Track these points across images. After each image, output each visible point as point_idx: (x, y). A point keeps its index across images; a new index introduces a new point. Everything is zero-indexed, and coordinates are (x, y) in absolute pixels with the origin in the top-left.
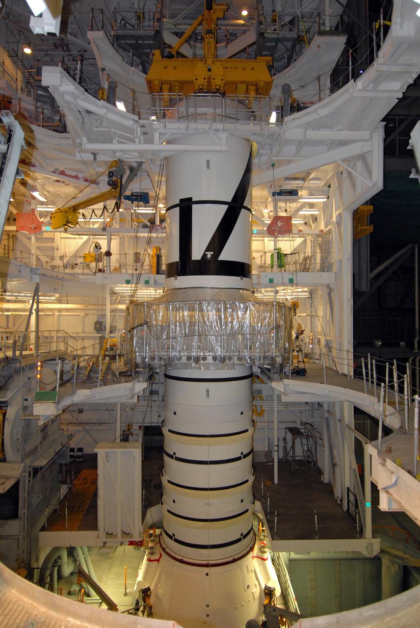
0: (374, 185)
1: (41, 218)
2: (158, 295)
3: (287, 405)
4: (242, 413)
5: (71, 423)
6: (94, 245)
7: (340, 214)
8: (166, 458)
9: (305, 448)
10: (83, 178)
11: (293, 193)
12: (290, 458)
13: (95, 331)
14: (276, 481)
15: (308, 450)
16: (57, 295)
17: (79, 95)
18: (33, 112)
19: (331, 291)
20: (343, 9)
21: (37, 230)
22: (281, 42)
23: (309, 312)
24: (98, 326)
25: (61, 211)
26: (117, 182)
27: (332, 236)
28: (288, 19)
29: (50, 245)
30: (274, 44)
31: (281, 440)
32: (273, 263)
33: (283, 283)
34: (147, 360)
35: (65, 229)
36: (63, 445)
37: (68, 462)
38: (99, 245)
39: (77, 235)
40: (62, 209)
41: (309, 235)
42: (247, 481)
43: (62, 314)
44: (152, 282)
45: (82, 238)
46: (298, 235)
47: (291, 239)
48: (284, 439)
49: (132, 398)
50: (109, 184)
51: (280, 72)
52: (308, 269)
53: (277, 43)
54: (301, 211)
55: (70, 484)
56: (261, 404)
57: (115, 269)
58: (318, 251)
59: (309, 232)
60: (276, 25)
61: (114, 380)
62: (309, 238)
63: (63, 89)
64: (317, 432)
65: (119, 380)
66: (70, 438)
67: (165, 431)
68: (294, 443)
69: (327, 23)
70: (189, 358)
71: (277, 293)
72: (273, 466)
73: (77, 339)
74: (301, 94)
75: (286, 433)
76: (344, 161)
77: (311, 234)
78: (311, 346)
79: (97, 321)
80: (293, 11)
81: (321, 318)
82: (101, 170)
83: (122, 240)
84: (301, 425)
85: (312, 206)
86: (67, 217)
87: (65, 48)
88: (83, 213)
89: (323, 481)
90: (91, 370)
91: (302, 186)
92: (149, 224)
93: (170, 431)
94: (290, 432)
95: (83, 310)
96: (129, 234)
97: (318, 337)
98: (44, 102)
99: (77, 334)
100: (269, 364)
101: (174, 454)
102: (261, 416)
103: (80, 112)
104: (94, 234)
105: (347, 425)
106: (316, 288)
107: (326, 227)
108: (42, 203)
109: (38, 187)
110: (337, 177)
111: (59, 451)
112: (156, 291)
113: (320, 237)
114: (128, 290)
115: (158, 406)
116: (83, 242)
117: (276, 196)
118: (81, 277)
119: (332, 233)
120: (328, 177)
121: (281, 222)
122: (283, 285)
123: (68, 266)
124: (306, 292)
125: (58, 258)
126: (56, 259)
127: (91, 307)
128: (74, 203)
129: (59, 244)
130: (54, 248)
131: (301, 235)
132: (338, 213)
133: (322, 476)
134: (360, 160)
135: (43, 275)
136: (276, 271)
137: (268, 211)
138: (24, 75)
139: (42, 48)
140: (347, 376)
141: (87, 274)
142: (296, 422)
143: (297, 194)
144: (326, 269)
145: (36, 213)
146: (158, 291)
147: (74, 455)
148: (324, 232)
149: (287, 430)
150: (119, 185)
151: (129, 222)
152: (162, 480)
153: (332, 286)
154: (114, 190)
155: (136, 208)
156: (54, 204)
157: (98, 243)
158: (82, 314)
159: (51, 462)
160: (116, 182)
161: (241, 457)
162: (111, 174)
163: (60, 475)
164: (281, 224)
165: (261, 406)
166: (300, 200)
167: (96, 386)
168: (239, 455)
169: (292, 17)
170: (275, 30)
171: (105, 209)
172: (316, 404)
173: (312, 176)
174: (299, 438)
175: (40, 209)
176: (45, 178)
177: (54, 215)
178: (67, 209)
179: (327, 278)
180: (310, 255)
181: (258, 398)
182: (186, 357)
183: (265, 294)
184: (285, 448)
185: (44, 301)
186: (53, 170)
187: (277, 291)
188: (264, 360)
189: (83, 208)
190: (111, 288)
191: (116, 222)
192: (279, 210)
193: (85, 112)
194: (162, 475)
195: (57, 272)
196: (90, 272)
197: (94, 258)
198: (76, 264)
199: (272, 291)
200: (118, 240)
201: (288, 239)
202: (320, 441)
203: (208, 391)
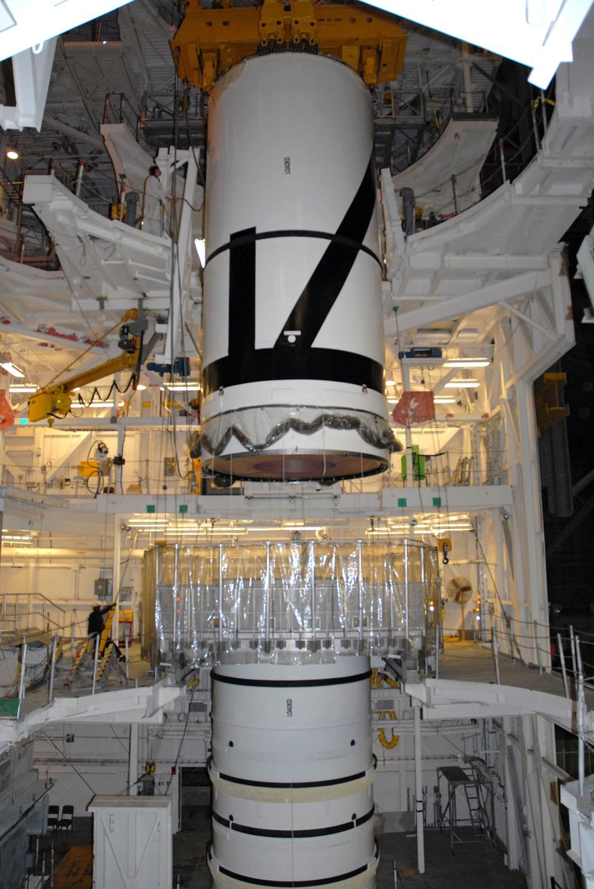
0: (560, 340)
1: (14, 405)
2: (203, 531)
3: (438, 725)
4: (353, 743)
5: (53, 760)
6: (96, 446)
7: (512, 387)
8: (217, 827)
9: (474, 804)
10: (83, 338)
11: (433, 353)
12: (447, 825)
13: (96, 597)
14: (422, 868)
15: (480, 807)
16: (34, 533)
17: (80, 213)
18: (15, 242)
19: (506, 519)
20: (492, 84)
21: (7, 423)
22: (399, 129)
23: (473, 557)
24: (100, 587)
25: (45, 393)
26: (136, 341)
27: (503, 422)
28: (410, 98)
29: (26, 448)
30: (389, 133)
31: (431, 790)
32: (406, 471)
33: (422, 507)
34: (178, 648)
35: (49, 420)
36: (36, 799)
37: (45, 832)
38: (105, 447)
39: (71, 430)
40: (47, 389)
41: (465, 422)
42: (364, 868)
43: (42, 565)
44: (192, 508)
45: (79, 436)
46: (446, 423)
47: (434, 430)
48: (436, 790)
49: (152, 715)
50: (121, 345)
51: (400, 171)
52: (468, 480)
53: (393, 132)
54: (449, 382)
55: (45, 875)
56: (392, 726)
57: (132, 488)
58: (482, 448)
59: (466, 417)
60: (391, 107)
61: (121, 682)
62: (467, 428)
63: (54, 206)
64: (494, 773)
65: (129, 681)
66: (49, 786)
67: (214, 776)
68: (452, 795)
69: (469, 103)
70: (254, 644)
71: (414, 525)
72: (415, 839)
73: (64, 609)
74: (437, 203)
75: (439, 778)
76: (511, 301)
77: (469, 421)
78: (478, 618)
79: (100, 579)
80: (416, 87)
81: (490, 566)
82: (111, 324)
83: (144, 438)
84: (465, 763)
85: (467, 374)
86: (54, 402)
87: (70, 150)
88: (79, 395)
89: (507, 867)
90: (81, 664)
91: (447, 341)
92: (190, 410)
93: (223, 776)
94: (447, 776)
95: (76, 558)
96: (156, 427)
97: (490, 600)
98: (32, 226)
99: (66, 600)
100: (399, 653)
101: (231, 818)
102: (392, 748)
103: (80, 238)
104: (97, 428)
105: (543, 758)
106: (482, 514)
107: (492, 408)
108: (17, 381)
109: (14, 356)
110: (503, 328)
111: (29, 810)
112: (199, 524)
113: (484, 426)
114: (150, 523)
115: (205, 731)
116: (79, 442)
117: (405, 359)
118: (72, 501)
119: (503, 419)
120: (489, 328)
121: (415, 401)
122: (422, 509)
123: (54, 482)
124: (466, 521)
125: (38, 469)
126: (35, 471)
127: (88, 554)
128: (66, 377)
129: (41, 446)
130: (33, 453)
131: (452, 423)
132: (509, 384)
133: (506, 856)
134: (535, 300)
135: (11, 498)
136: (411, 486)
137: (394, 383)
138: (5, 190)
139: (35, 150)
140: (538, 668)
141: (84, 497)
142: (457, 757)
143: (439, 355)
144: (496, 480)
145: (7, 397)
146: (204, 525)
147: (57, 819)
148: (490, 416)
149: (441, 773)
150: (138, 346)
151: (156, 406)
152: (211, 867)
153: (508, 509)
154: (128, 355)
155: (168, 384)
156: (36, 381)
157: (102, 443)
158: (74, 565)
159: (14, 831)
160: (132, 343)
161: (352, 823)
162: (124, 331)
163: (30, 857)
164: (416, 404)
165: (393, 729)
166: (446, 365)
167: (90, 693)
168: (349, 820)
169: (415, 95)
170: (390, 114)
171: (114, 386)
172: (491, 722)
173: (462, 325)
174: (463, 786)
175: (14, 389)
176: (24, 340)
177: (33, 400)
178: (54, 389)
179: (499, 495)
180: (469, 456)
181: (387, 715)
182: (247, 642)
183: (393, 527)
184: (438, 806)
185: (12, 543)
186: (36, 327)
187: (414, 521)
188: (389, 644)
189: (80, 386)
190: (123, 520)
191: (135, 408)
192: (411, 381)
193: (89, 238)
194: (210, 858)
195: (36, 493)
196: (89, 493)
197: (96, 469)
198: (68, 480)
199: (404, 522)
200: (138, 437)
201: (429, 430)
202: (499, 791)
203: (289, 703)
